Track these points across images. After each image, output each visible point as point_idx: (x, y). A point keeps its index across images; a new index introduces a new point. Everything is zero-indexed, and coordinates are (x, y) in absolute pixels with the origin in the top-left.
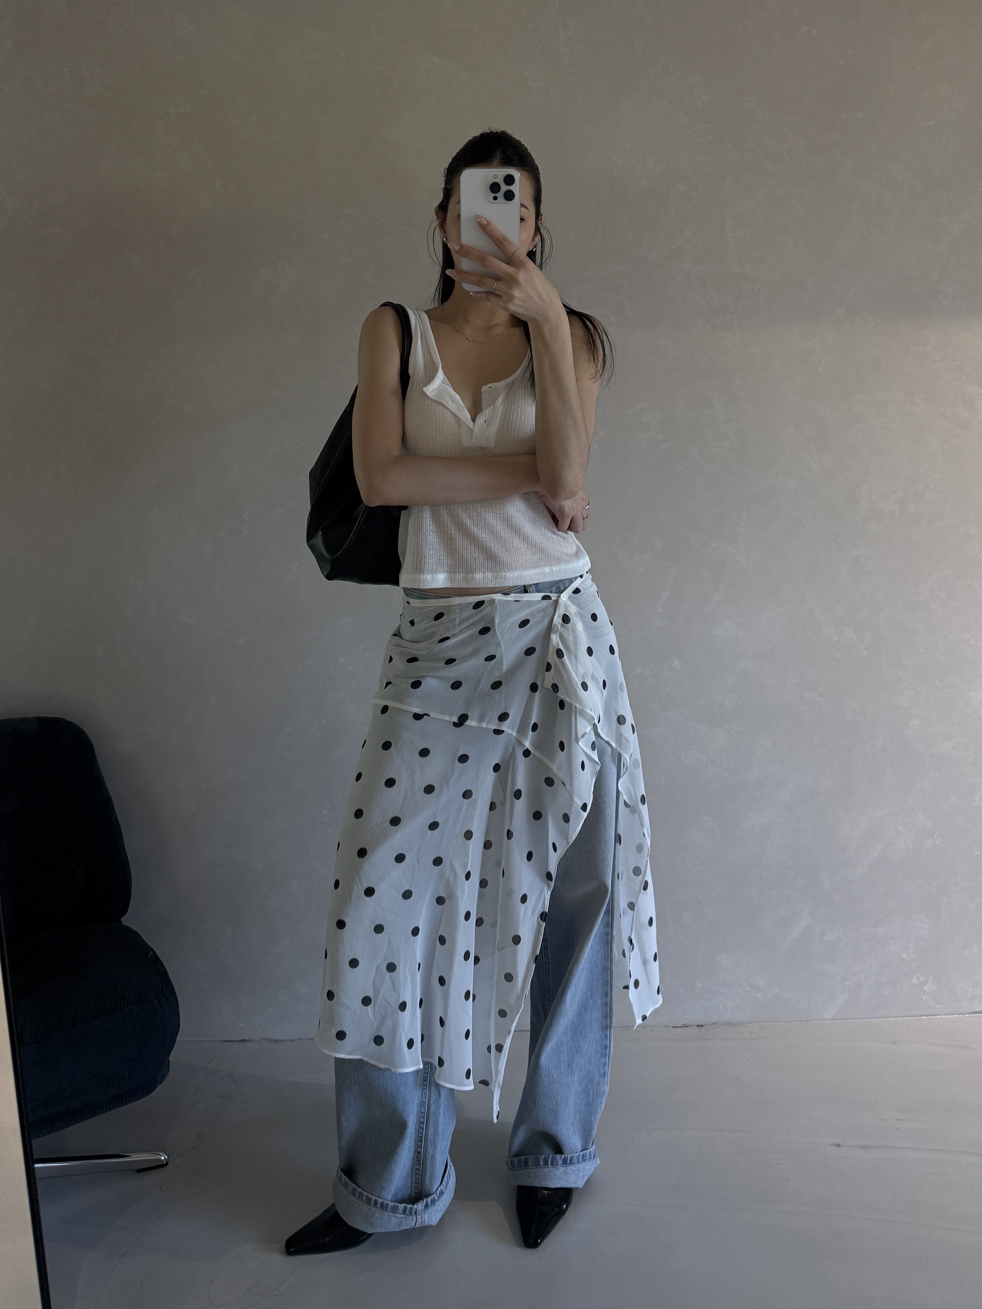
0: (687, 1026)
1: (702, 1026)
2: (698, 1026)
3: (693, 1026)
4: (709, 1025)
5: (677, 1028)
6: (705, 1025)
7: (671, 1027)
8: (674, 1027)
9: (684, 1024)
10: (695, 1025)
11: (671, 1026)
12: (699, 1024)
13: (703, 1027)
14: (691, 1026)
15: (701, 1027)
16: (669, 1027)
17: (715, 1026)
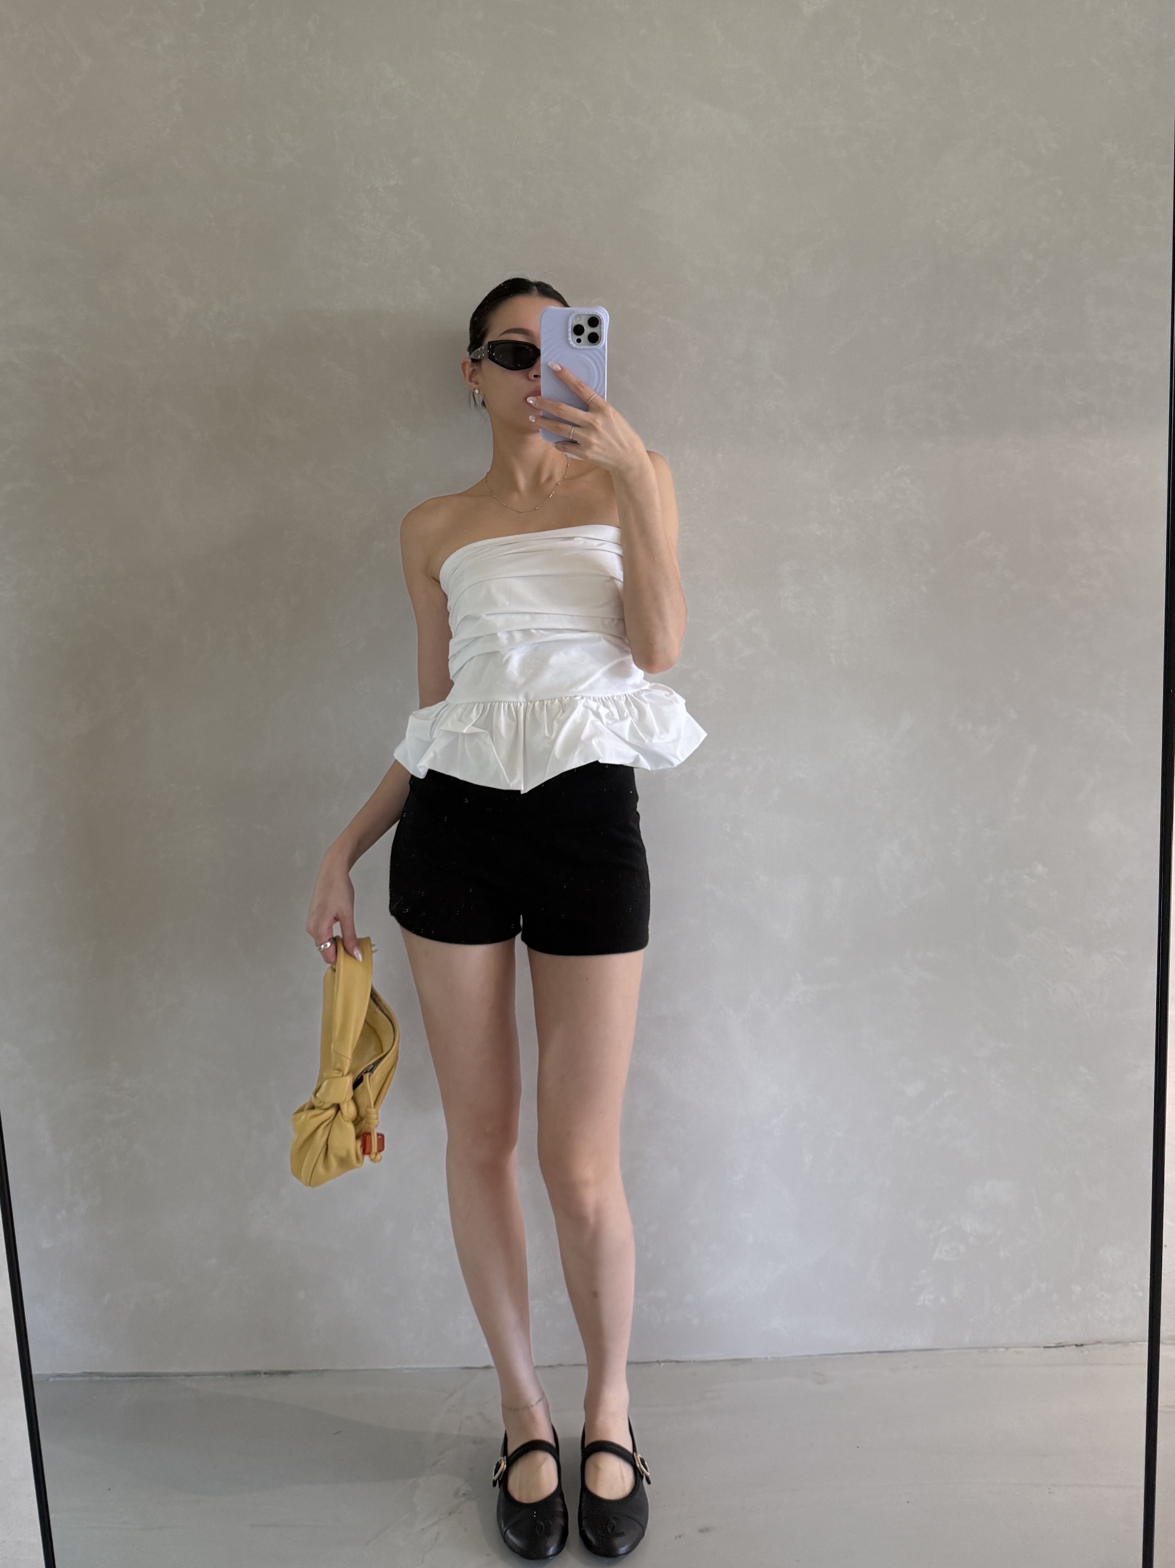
0: (1063, 1346)
1: (1082, 1345)
2: (1077, 1345)
3: (1070, 1345)
4: (1092, 1344)
5: (1051, 1350)
6: (1086, 1345)
8: (1045, 1347)
9: (1059, 1344)
10: (1073, 1345)
11: (1042, 1346)
12: (1076, 1343)
13: (1084, 1346)
14: (1068, 1345)
15: (1081, 1347)
16: (1039, 1347)
17: (1099, 1345)
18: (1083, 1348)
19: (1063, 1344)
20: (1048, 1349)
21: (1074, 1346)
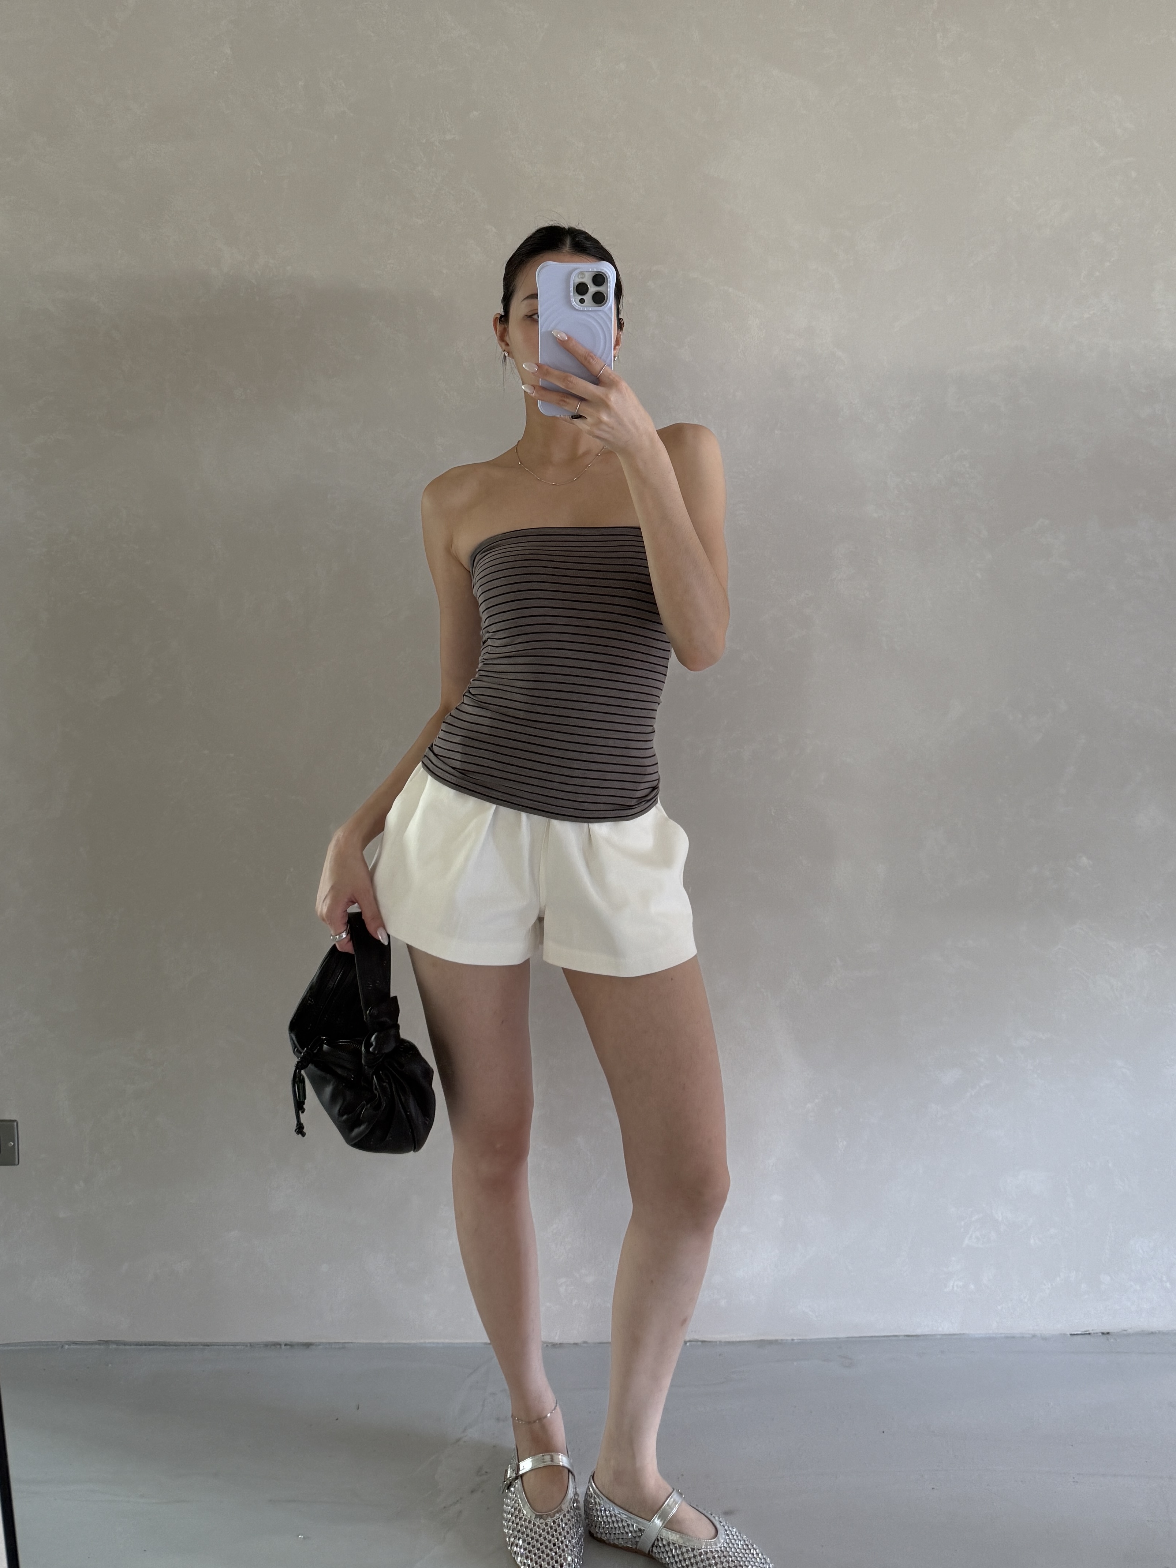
2: (1103, 1333)
3: (1097, 1334)
4: (1117, 1334)
6: (1112, 1334)
7: (1069, 1336)
9: (1086, 1331)
10: (1100, 1333)
11: (1068, 1333)
15: (1107, 1335)
18: (1109, 1337)
19: (1090, 1332)
20: (1075, 1337)
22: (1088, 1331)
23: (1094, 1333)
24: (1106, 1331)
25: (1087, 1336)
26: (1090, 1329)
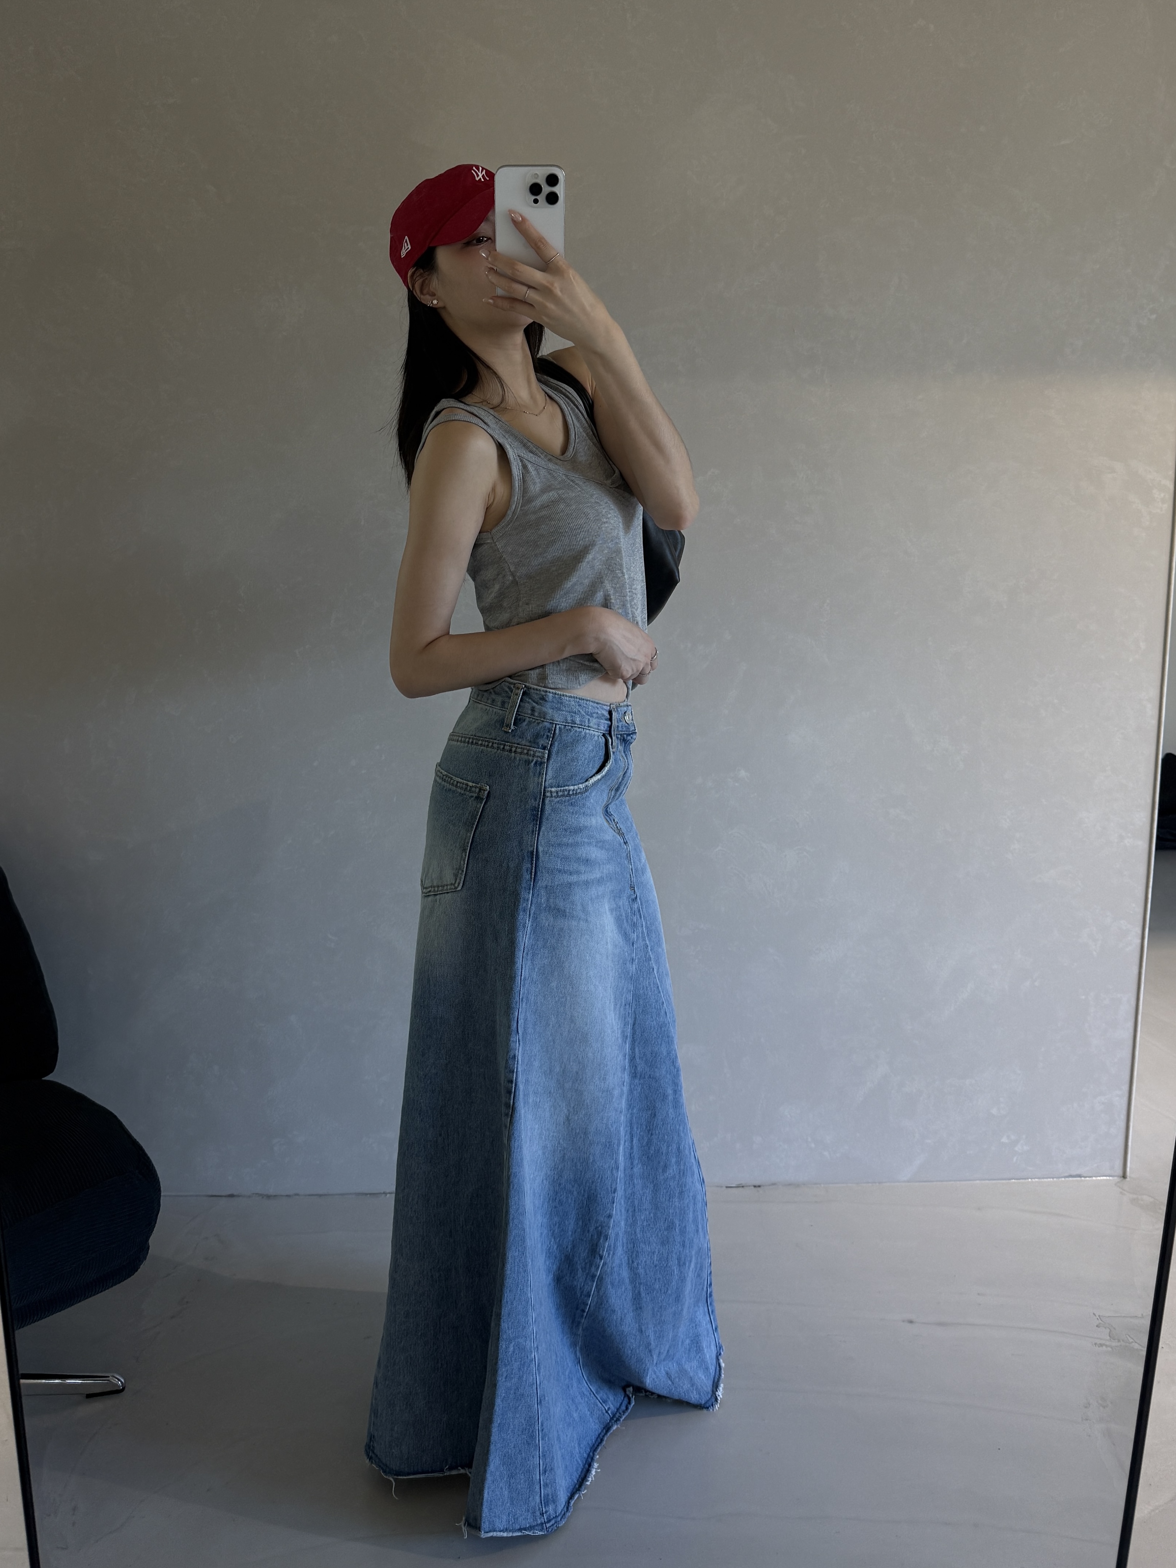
0: (743, 1187)
3: (749, 1186)
4: (767, 1186)
5: (732, 1189)
7: (724, 1188)
9: (739, 1185)
11: (726, 1186)
12: (755, 1185)
13: (761, 1187)
17: (772, 1187)
18: (759, 1189)
19: (743, 1185)
20: (730, 1189)
21: (753, 1187)
22: (741, 1184)
23: (747, 1186)
24: (757, 1183)
25: (741, 1189)
26: (743, 1182)
